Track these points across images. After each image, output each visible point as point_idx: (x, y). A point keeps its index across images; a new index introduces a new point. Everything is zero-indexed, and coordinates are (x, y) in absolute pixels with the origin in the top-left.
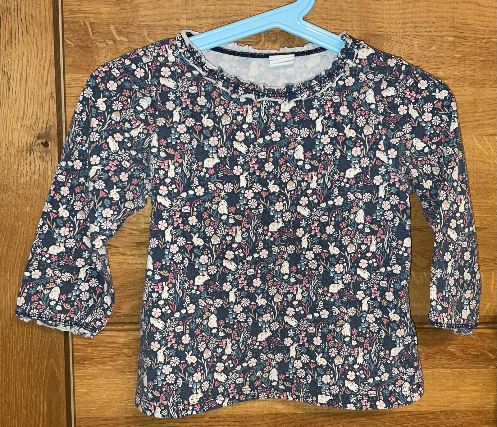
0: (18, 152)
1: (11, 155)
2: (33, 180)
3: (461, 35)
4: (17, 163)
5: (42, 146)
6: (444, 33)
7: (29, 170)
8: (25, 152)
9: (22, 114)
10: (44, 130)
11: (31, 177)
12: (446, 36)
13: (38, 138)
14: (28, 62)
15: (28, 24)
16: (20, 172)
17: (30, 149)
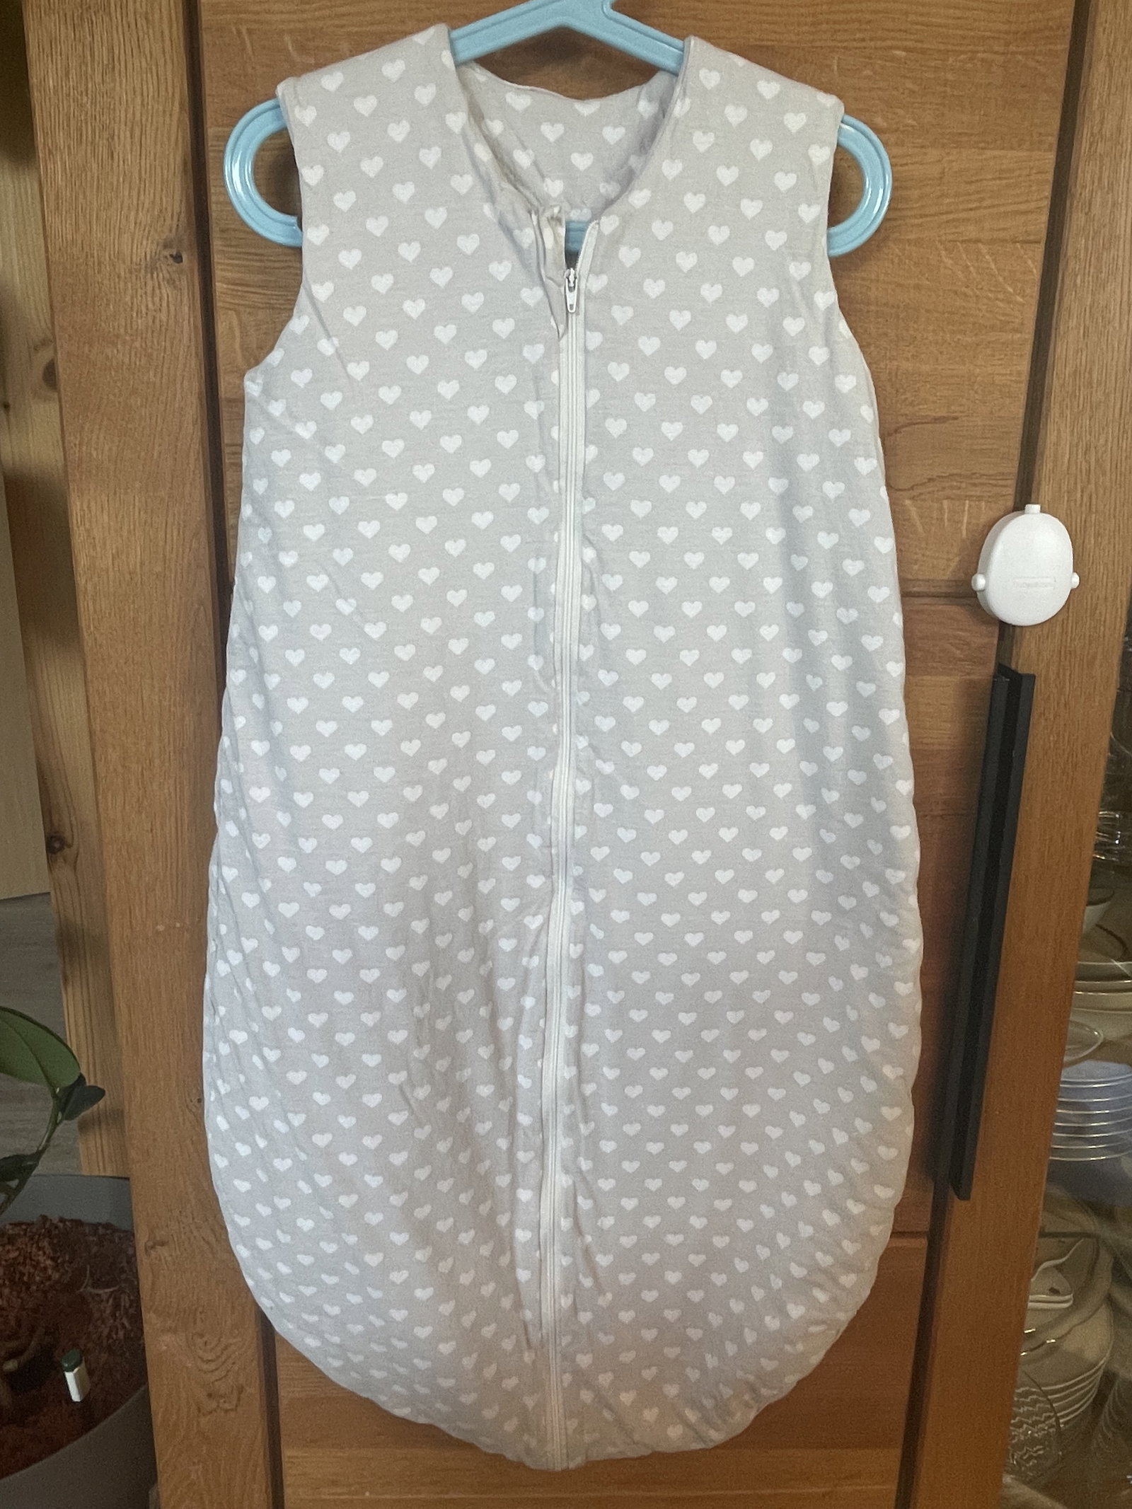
0: (131, 272)
1: (119, 277)
2: (157, 322)
3: (920, 45)
4: (130, 292)
5: (171, 261)
6: (889, 43)
7: (150, 305)
8: (143, 271)
9: (135, 202)
10: (174, 230)
11: (154, 318)
12: (891, 48)
13: (165, 246)
14: (142, 104)
15: (141, 34)
16: (135, 310)
17: (152, 268)
